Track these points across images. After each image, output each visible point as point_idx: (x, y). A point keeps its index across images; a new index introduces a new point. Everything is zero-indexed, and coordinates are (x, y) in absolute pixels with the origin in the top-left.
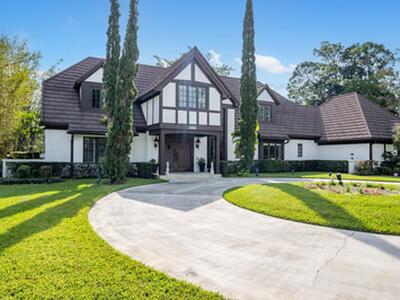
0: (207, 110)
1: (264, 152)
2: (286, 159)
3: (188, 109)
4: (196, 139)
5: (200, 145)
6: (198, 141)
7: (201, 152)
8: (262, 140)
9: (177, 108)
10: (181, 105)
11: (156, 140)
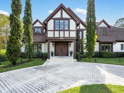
0: (69, 30)
1: (102, 48)
2: (114, 51)
6: (70, 44)
8: (100, 43)
10: (56, 29)
11: (53, 44)
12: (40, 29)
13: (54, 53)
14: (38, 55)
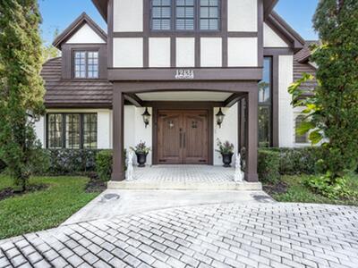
0: (222, 32)
3: (173, 34)
4: (216, 110)
5: (225, 120)
6: (220, 113)
7: (226, 131)
9: (148, 33)
10: (156, 26)
11: (146, 113)
12: (96, 54)
13: (150, 153)
14: (80, 159)
